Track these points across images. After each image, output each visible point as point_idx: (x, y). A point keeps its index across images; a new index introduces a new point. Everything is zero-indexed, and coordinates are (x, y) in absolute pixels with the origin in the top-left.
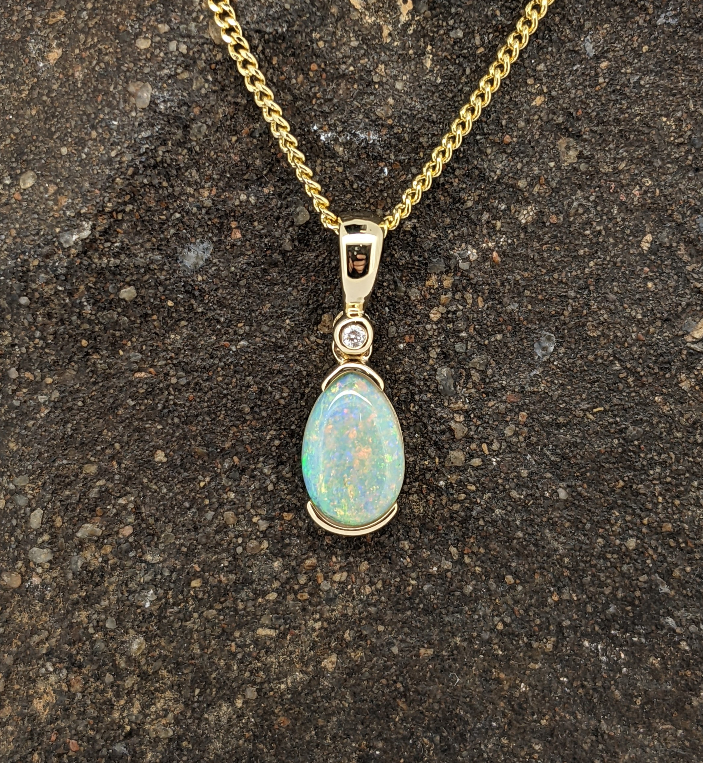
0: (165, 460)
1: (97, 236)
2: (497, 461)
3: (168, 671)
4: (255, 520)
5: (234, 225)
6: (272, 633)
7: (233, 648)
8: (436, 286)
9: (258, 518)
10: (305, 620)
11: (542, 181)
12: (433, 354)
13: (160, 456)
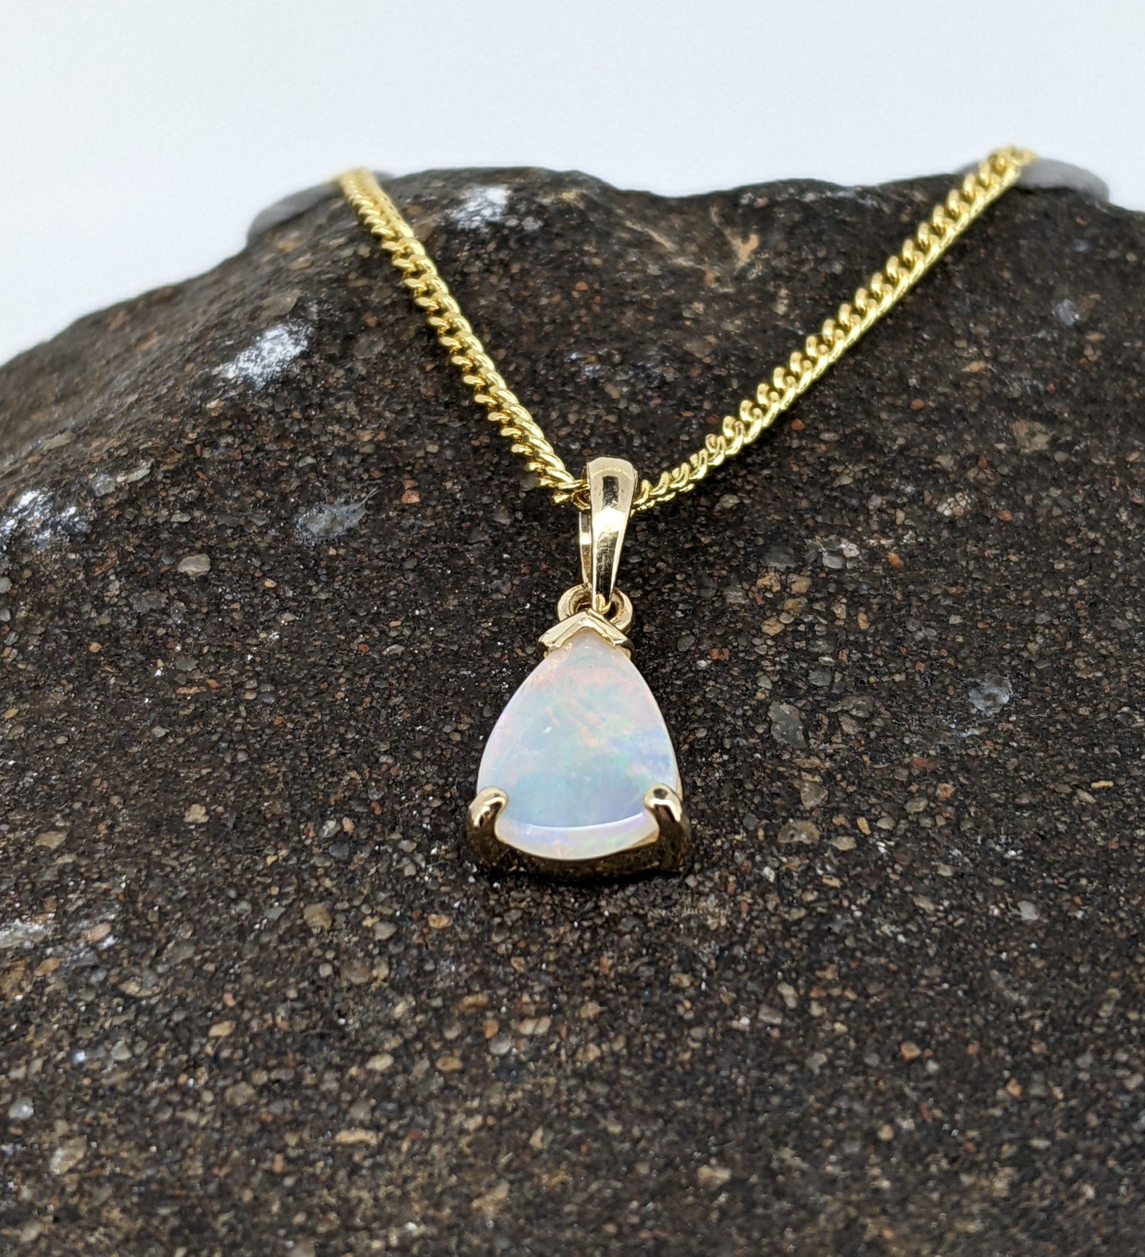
0: (205, 819)
1: (160, 478)
2: (888, 847)
3: (124, 1210)
4: (368, 922)
5: (408, 484)
6: (371, 1138)
7: (279, 1165)
8: (777, 588)
9: (376, 919)
10: (447, 1112)
11: (983, 461)
12: (765, 684)
13: (197, 814)
